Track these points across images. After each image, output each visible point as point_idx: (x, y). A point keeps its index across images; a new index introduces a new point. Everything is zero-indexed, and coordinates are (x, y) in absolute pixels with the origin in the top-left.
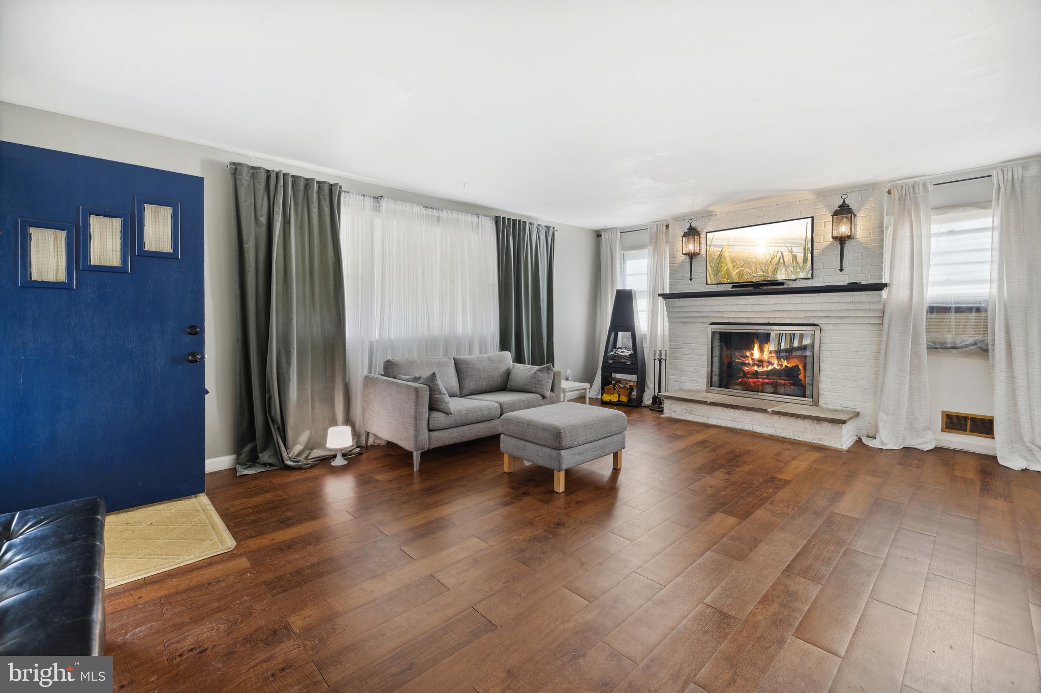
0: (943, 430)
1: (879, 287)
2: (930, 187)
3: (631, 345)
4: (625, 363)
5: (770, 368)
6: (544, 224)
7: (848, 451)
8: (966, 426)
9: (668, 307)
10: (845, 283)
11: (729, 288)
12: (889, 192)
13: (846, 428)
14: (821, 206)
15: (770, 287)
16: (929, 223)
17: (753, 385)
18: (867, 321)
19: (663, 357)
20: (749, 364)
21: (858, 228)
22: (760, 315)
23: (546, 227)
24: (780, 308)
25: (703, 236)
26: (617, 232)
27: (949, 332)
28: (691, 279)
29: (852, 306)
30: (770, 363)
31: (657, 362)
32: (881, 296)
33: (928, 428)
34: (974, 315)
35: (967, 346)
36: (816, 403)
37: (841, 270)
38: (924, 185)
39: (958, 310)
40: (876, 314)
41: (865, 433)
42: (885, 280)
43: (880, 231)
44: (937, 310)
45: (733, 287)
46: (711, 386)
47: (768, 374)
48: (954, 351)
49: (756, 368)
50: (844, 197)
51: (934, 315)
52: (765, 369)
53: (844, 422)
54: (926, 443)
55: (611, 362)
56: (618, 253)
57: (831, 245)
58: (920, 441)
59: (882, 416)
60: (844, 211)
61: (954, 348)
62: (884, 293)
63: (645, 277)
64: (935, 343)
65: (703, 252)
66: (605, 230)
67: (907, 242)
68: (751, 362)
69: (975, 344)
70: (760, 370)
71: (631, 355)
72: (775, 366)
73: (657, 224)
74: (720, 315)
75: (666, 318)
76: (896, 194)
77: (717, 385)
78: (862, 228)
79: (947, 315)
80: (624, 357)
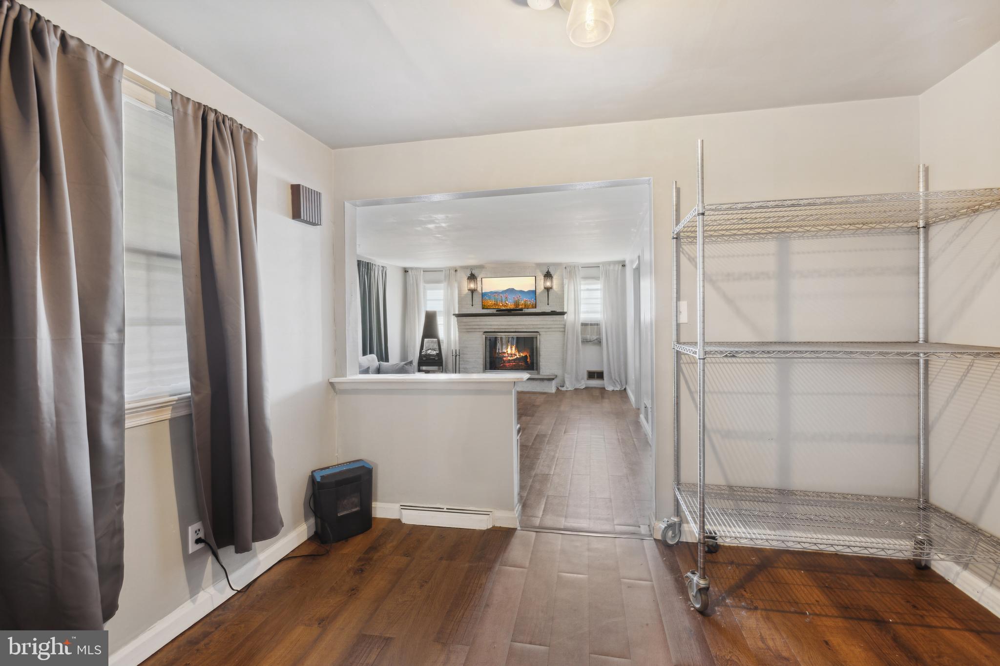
0: (587, 379)
1: (563, 313)
2: (580, 268)
3: (437, 347)
4: (434, 359)
5: (515, 357)
6: (381, 265)
7: (556, 393)
8: (595, 376)
9: (458, 322)
10: (549, 311)
11: (494, 311)
12: (565, 268)
13: (554, 382)
14: (538, 271)
15: (515, 312)
16: (580, 284)
17: (508, 366)
18: (559, 330)
19: (458, 354)
20: (506, 356)
21: (554, 283)
22: (511, 327)
23: (382, 267)
24: (522, 323)
25: (479, 279)
26: (421, 271)
27: (588, 334)
28: (472, 305)
29: (552, 323)
30: (515, 355)
31: (454, 357)
32: (564, 317)
33: (583, 379)
34: (596, 326)
35: (594, 340)
36: (539, 373)
37: (548, 304)
38: (578, 267)
39: (591, 325)
40: (562, 326)
41: (559, 385)
42: (565, 311)
43: (562, 286)
44: (584, 325)
45: (497, 311)
46: (486, 369)
47: (514, 360)
48: (590, 343)
49: (509, 358)
50: (548, 268)
51: (583, 327)
52: (513, 358)
53: (553, 379)
54: (582, 385)
55: (424, 359)
56: (422, 285)
57: (543, 290)
58: (580, 385)
59: (566, 376)
60: (548, 275)
61: (590, 341)
62: (565, 316)
63: (442, 302)
64: (584, 340)
65: (479, 289)
66: (412, 269)
67: (573, 293)
68: (507, 355)
69: (597, 339)
70: (511, 358)
71: (437, 354)
72: (518, 356)
73: (450, 269)
74: (490, 327)
75: (457, 329)
76: (568, 269)
77: (489, 368)
78: (555, 283)
79: (587, 327)
80: (433, 355)
